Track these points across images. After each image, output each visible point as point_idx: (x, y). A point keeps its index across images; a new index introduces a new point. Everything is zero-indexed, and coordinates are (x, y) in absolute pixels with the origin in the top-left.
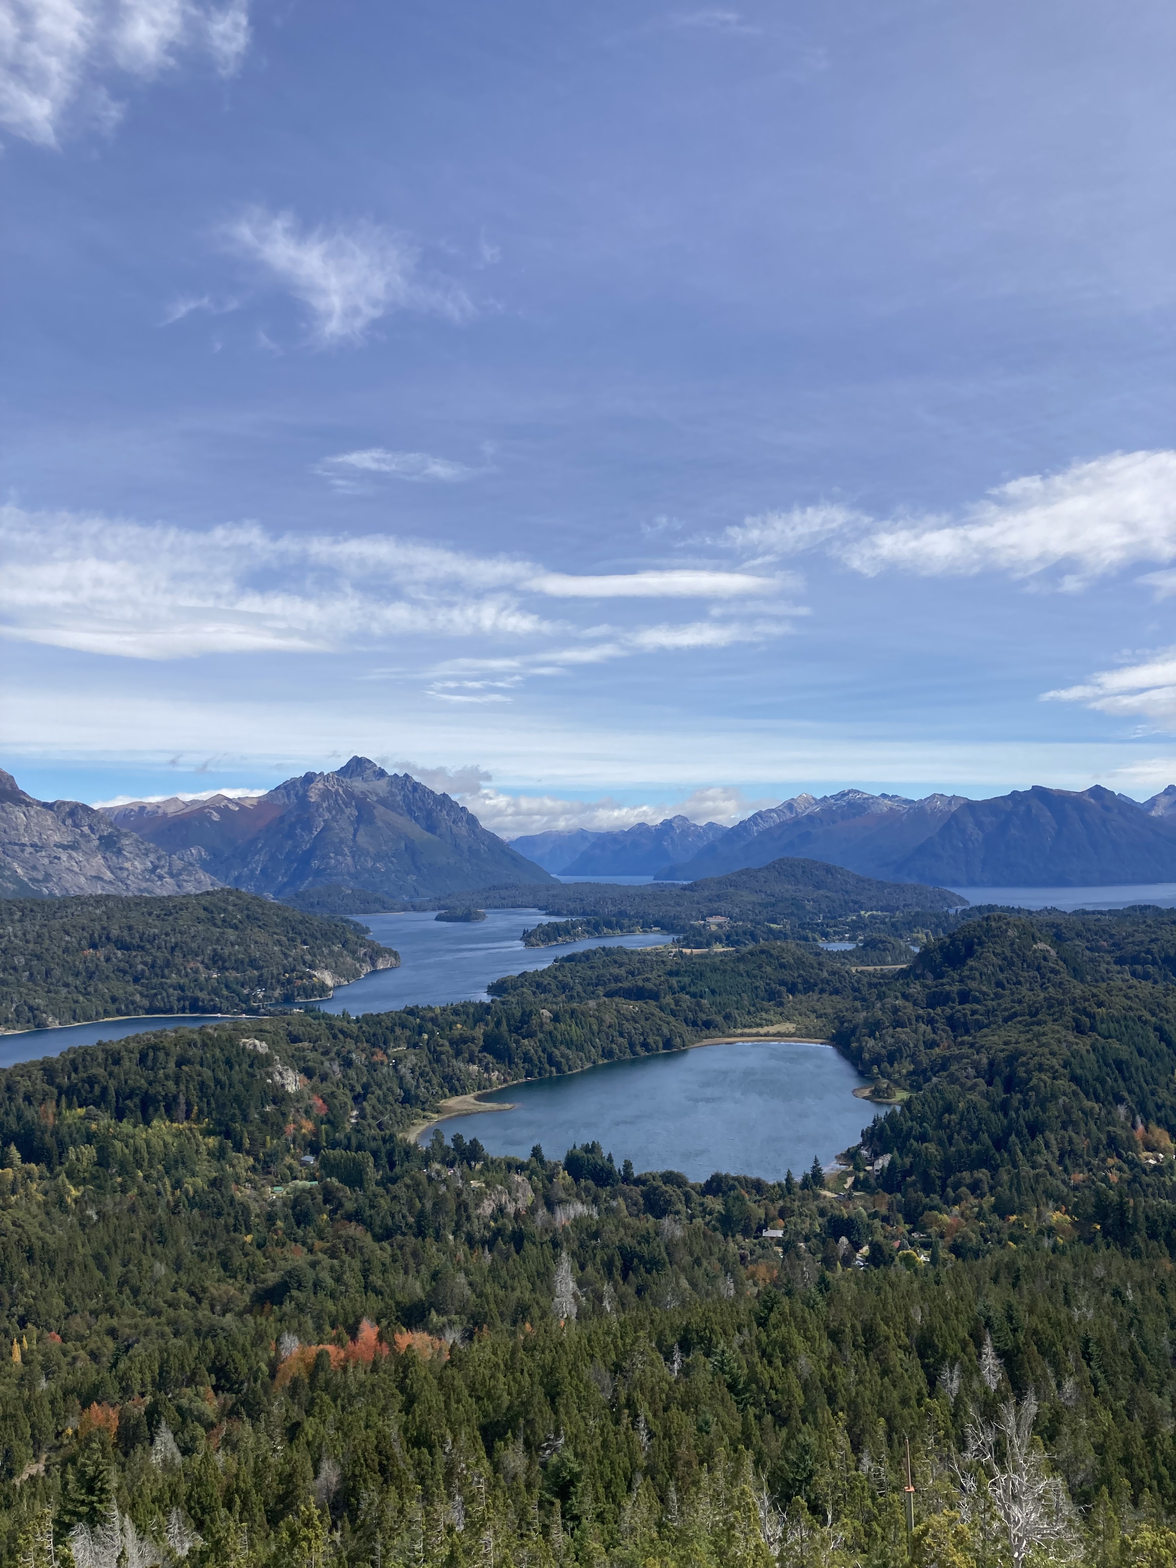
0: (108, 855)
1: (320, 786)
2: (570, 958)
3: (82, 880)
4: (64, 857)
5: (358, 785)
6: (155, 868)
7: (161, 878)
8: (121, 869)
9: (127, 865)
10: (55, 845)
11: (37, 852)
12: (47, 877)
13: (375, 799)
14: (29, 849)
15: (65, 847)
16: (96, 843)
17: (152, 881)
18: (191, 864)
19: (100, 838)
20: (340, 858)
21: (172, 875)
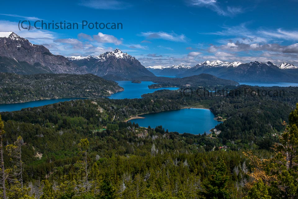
0: (68, 66)
1: (109, 54)
2: (158, 91)
3: (63, 71)
4: (59, 66)
6: (77, 69)
7: (78, 71)
8: (70, 69)
9: (71, 69)
10: (57, 64)
11: (54, 65)
12: (56, 70)
14: (52, 65)
15: (59, 64)
17: (76, 72)
18: (84, 69)
19: (66, 63)
20: (113, 70)
21: (80, 71)
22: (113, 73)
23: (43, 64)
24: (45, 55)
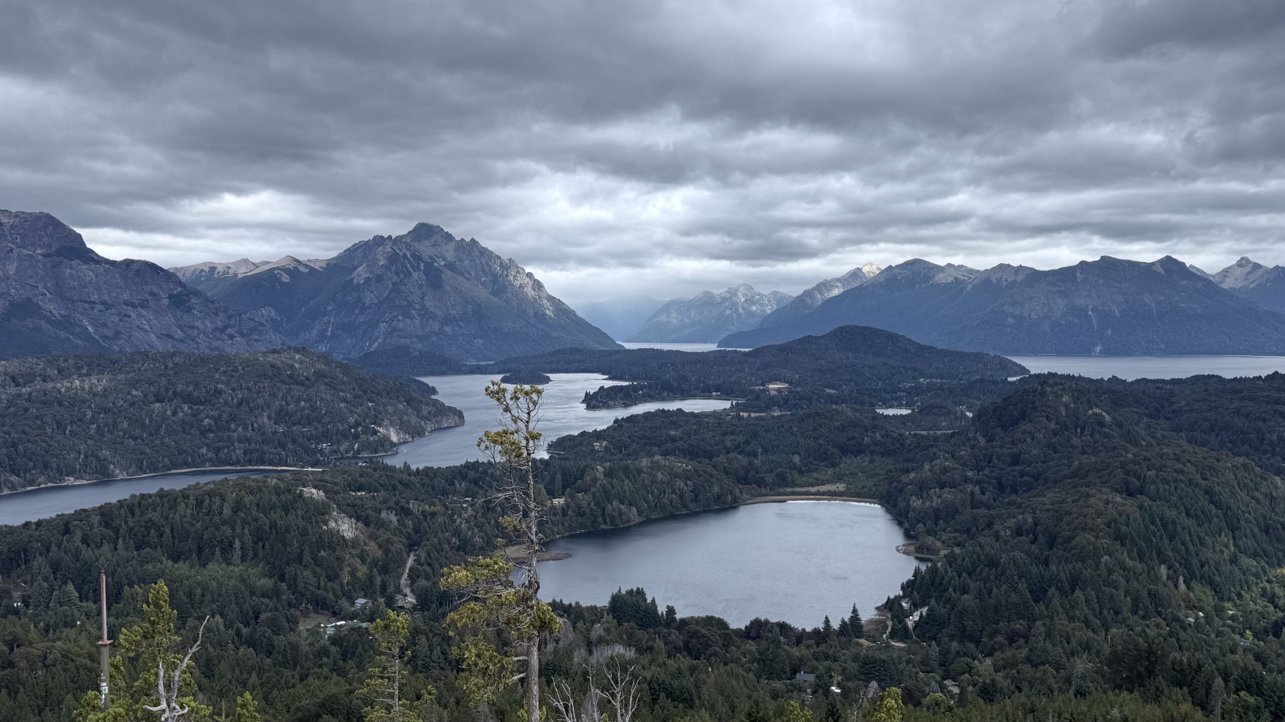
0: (178, 313)
1: (388, 249)
2: (632, 419)
3: (153, 338)
4: (134, 315)
5: (425, 249)
6: (226, 327)
7: (231, 337)
8: (192, 327)
9: (198, 324)
10: (125, 304)
11: (107, 309)
12: (117, 335)
13: (443, 263)
14: (99, 307)
15: (134, 306)
16: (166, 302)
17: (223, 340)
18: (262, 325)
19: (170, 297)
20: (408, 321)
21: (242, 335)
22: (408, 341)
23: (53, 308)
24: (61, 263)
